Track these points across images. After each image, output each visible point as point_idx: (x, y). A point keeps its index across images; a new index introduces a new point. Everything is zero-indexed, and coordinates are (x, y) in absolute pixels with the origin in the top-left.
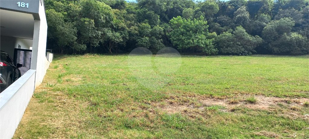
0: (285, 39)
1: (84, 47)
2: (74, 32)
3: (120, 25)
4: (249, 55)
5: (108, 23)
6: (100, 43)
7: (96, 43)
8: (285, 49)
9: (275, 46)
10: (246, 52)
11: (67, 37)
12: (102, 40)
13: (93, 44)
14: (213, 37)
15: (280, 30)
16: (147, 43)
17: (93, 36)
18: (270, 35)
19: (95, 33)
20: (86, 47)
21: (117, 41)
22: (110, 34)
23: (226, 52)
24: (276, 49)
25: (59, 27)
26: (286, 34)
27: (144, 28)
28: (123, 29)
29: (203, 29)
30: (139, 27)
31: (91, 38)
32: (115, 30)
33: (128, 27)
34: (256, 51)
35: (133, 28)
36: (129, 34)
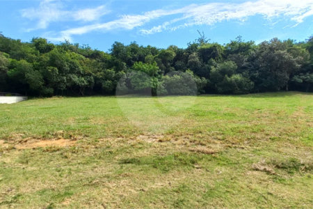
0: (226, 80)
1: (51, 90)
2: (40, 78)
3: (86, 71)
5: (73, 70)
6: (67, 87)
7: (63, 87)
11: (34, 83)
12: (68, 84)
13: (60, 87)
15: (224, 72)
16: (109, 86)
17: (58, 81)
18: (215, 77)
19: (61, 78)
20: (53, 90)
21: (81, 85)
22: (75, 79)
24: (220, 89)
25: (28, 75)
26: (226, 76)
27: (109, 73)
28: (90, 75)
29: (157, 73)
30: (105, 72)
31: (59, 83)
32: (83, 76)
33: (96, 73)
34: (204, 91)
35: (99, 73)
36: (96, 79)
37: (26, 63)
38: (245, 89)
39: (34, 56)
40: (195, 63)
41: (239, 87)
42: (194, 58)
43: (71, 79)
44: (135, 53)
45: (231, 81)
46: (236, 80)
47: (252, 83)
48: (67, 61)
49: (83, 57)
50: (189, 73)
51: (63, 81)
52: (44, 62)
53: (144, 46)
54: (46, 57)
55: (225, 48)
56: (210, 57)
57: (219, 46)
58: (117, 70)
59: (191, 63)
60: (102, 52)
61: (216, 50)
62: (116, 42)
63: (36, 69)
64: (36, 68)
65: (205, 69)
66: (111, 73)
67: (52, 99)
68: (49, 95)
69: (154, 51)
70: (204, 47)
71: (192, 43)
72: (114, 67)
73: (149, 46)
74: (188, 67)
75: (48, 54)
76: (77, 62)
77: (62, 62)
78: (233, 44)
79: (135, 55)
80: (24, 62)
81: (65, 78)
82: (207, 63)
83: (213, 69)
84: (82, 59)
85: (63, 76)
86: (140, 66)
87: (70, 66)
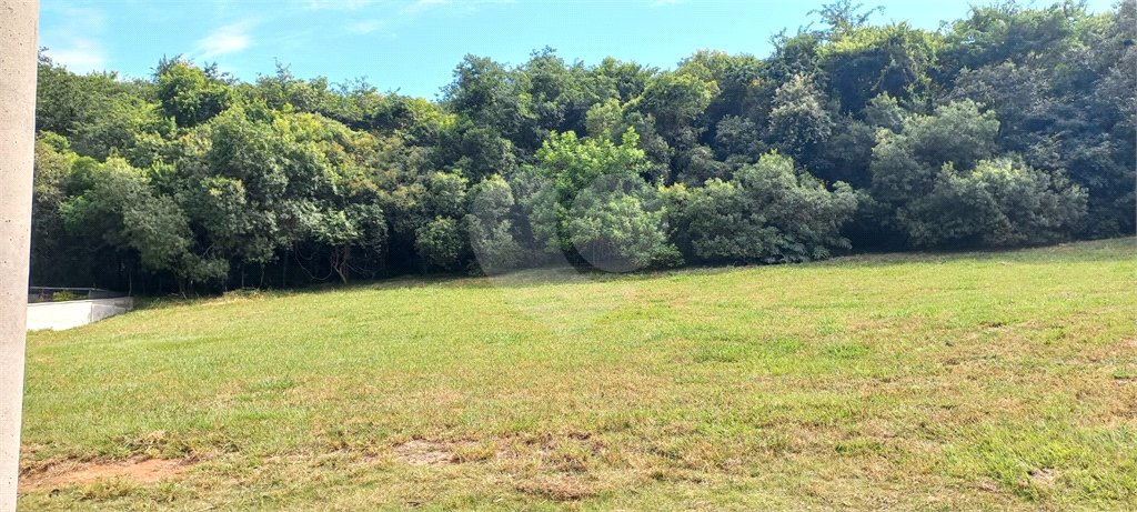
0: (951, 188)
1: (218, 267)
2: (178, 224)
3: (354, 185)
4: (813, 259)
5: (302, 181)
6: (279, 250)
7: (265, 252)
8: (958, 225)
9: (923, 216)
10: (799, 248)
11: (154, 243)
12: (283, 240)
13: (254, 254)
14: (674, 201)
15: (933, 152)
16: (445, 239)
17: (244, 229)
18: (893, 176)
19: (256, 218)
20: (227, 266)
21: (336, 240)
22: (311, 217)
23: (707, 255)
24: (919, 229)
25: (132, 214)
26: (947, 167)
27: (442, 187)
28: (367, 197)
29: (634, 176)
30: (428, 185)
31: (249, 236)
32: (339, 204)
33: (390, 187)
34: (845, 242)
35: (403, 190)
36: (391, 212)
37: (128, 169)
38: (1044, 221)
39: (156, 140)
40: (803, 121)
41: (1011, 216)
42: (796, 97)
43: (293, 220)
44: (551, 96)
45: (972, 192)
46: (995, 187)
47: (1076, 192)
48: (278, 149)
49: (342, 129)
50: (775, 165)
51: (264, 230)
52: (192, 158)
53: (587, 66)
54: (198, 142)
55: (947, 40)
56: (879, 91)
57: (917, 37)
58: (477, 173)
59: (786, 122)
60: (418, 104)
61: (902, 56)
62: (469, 58)
63: (163, 190)
64: (161, 187)
65: (847, 145)
66: (451, 188)
67: (220, 302)
68: (211, 289)
69: (626, 81)
70: (846, 45)
71: (792, 34)
72: (464, 160)
73: (608, 63)
74: (770, 141)
75: (207, 127)
76: (316, 151)
77: (258, 158)
78: (980, 21)
79: (551, 105)
80: (118, 166)
81: (271, 217)
82: (858, 117)
83: (885, 143)
84: (338, 138)
85: (262, 209)
86: (566, 151)
87: (288, 170)
